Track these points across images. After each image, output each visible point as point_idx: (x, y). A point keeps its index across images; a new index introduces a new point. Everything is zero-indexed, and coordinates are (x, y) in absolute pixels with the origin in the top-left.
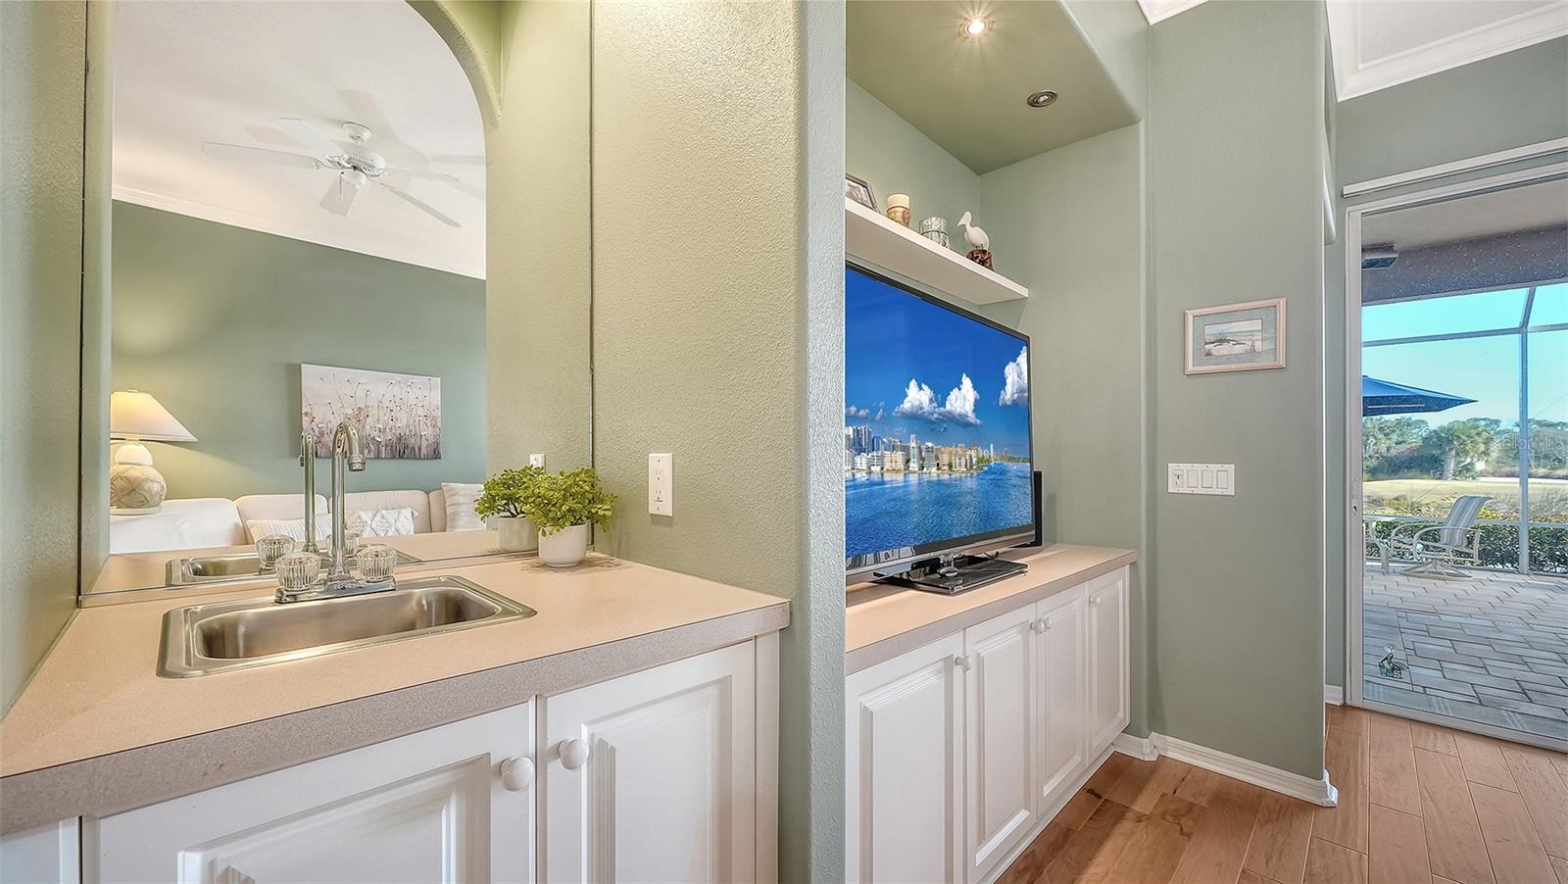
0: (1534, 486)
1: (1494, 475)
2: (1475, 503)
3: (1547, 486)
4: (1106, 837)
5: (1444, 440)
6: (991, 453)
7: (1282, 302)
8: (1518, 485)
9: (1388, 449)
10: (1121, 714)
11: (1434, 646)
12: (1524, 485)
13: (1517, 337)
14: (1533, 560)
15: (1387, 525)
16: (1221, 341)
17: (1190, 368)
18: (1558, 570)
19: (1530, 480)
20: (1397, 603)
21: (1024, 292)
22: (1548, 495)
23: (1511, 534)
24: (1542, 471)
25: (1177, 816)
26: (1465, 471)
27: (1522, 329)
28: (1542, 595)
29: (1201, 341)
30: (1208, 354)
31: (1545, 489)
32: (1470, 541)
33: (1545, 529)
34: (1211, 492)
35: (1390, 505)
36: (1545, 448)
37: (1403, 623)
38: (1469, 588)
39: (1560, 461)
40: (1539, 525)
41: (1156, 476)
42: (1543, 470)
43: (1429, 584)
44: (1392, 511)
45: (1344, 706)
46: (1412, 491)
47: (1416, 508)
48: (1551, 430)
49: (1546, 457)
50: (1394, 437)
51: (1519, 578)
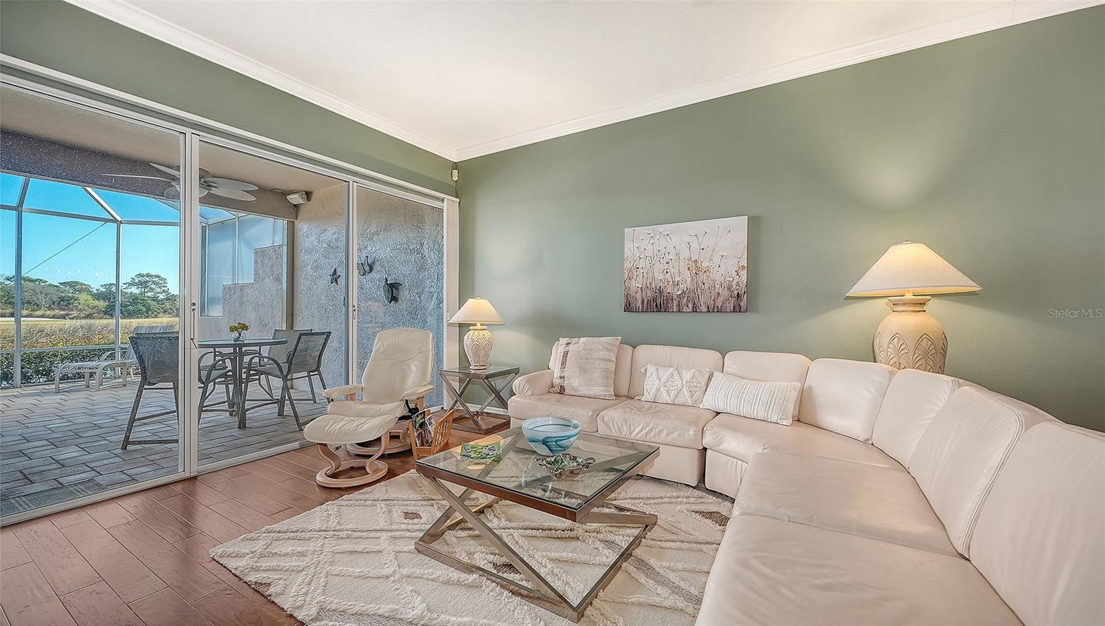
0: (24, 323)
3: (29, 323)
8: (14, 323)
12: (18, 322)
13: (15, 212)
14: (26, 379)
18: (41, 380)
19: (22, 319)
22: (30, 329)
23: (7, 359)
27: (19, 208)
28: (32, 400)
31: (28, 325)
33: (32, 353)
36: (27, 296)
39: (38, 305)
40: (28, 350)
42: (27, 312)
48: (32, 284)
49: (29, 302)
51: (14, 392)
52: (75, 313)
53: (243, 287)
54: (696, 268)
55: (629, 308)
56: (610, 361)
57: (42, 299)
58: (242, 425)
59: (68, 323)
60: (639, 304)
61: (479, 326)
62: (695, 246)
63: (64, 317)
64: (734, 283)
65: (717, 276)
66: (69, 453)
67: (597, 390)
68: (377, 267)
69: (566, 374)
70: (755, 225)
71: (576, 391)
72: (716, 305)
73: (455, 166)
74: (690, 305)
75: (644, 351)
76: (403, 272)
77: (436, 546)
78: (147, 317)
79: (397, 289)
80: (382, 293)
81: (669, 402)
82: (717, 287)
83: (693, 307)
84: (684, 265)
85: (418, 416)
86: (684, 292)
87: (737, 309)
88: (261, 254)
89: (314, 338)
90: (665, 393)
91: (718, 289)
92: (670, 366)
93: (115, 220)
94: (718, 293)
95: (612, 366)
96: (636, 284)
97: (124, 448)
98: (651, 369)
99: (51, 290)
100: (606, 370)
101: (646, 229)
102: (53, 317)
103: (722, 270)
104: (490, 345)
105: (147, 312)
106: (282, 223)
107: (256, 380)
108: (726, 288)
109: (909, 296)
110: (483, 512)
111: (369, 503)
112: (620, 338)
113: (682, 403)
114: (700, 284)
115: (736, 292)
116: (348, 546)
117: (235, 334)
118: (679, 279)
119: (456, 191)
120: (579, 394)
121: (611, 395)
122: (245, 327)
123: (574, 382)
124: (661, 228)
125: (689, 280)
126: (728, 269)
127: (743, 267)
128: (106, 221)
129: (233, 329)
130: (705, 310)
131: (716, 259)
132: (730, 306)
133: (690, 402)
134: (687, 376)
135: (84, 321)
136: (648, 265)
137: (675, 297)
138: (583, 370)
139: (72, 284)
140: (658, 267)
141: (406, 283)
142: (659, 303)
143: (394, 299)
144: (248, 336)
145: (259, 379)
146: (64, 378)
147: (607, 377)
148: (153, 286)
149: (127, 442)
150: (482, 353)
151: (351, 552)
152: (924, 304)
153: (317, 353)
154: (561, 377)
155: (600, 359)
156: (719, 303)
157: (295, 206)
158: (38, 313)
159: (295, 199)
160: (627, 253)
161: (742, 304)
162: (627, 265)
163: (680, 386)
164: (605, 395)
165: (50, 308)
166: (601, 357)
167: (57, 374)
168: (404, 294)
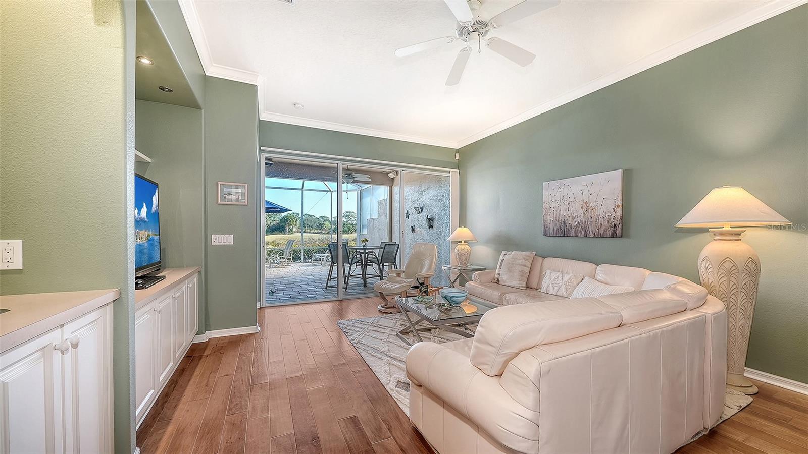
1: (298, 232)
2: (292, 242)
4: (196, 367)
5: (285, 220)
6: (150, 233)
7: (247, 185)
8: (301, 236)
9: (270, 223)
10: (196, 328)
11: (281, 287)
12: (303, 236)
13: (301, 191)
14: (305, 259)
15: (270, 252)
16: (229, 194)
17: (219, 202)
18: (308, 260)
20: (273, 277)
21: (149, 160)
23: (300, 251)
24: (308, 231)
25: (218, 351)
26: (291, 231)
27: (302, 189)
28: (305, 268)
29: (223, 193)
30: (225, 198)
31: (307, 237)
32: (291, 254)
33: (308, 249)
34: (226, 244)
35: (271, 244)
36: (309, 223)
37: (275, 282)
38: (290, 269)
39: (312, 228)
40: (306, 248)
41: (207, 239)
43: (281, 269)
44: (271, 246)
45: (261, 307)
46: (277, 239)
47: (278, 245)
48: (309, 218)
49: (309, 226)
50: (272, 218)
51: (301, 264)
52: (324, 231)
53: (374, 220)
54: (587, 207)
55: (545, 234)
56: (525, 266)
57: (313, 224)
58: (365, 285)
59: (321, 236)
60: (552, 231)
61: (463, 243)
62: (586, 192)
63: (319, 233)
64: (612, 217)
65: (600, 212)
66: (311, 288)
67: (515, 283)
68: (424, 209)
69: (501, 272)
70: (627, 177)
71: (504, 282)
72: (600, 232)
73: (457, 151)
74: (583, 232)
75: (548, 261)
76: (435, 211)
77: (404, 337)
78: (348, 234)
79: (432, 221)
80: (425, 224)
81: (554, 294)
82: (600, 220)
83: (585, 234)
84: (579, 205)
85: (423, 287)
86: (579, 223)
87: (614, 235)
88: (380, 203)
89: (392, 246)
90: (552, 288)
91: (601, 221)
92: (559, 272)
93: (330, 191)
94: (601, 224)
95: (527, 270)
96: (550, 218)
97: (326, 288)
98: (548, 272)
99: (316, 220)
100: (522, 272)
101: (556, 182)
102: (317, 233)
103: (604, 208)
104: (469, 254)
105: (348, 231)
106: (387, 188)
107: (371, 265)
108: (606, 221)
109: (727, 228)
110: (431, 330)
111: (391, 318)
112: (535, 253)
113: (561, 295)
114: (590, 218)
115: (613, 223)
116: (375, 329)
117: (363, 244)
118: (576, 215)
119: (458, 166)
120: (506, 284)
121: (523, 287)
122: (367, 240)
123: (504, 278)
124: (565, 181)
125: (582, 215)
126: (607, 207)
127: (618, 206)
128: (328, 191)
129: (363, 241)
130: (593, 236)
131: (600, 201)
132: (609, 233)
133: (565, 295)
134: (566, 278)
135: (326, 235)
136: (557, 206)
137: (573, 226)
138: (510, 271)
139: (323, 217)
140: (563, 207)
141: (436, 218)
142: (563, 231)
143: (431, 227)
144: (368, 245)
145: (373, 265)
146: (316, 260)
147: (522, 276)
148: (351, 218)
149: (327, 286)
150: (463, 258)
151: (376, 331)
152: (740, 234)
153: (394, 254)
154: (499, 274)
155: (519, 264)
156: (602, 231)
157: (392, 178)
158: (312, 231)
159: (391, 175)
160: (545, 198)
161: (617, 232)
162: (545, 206)
163: (560, 284)
164: (519, 286)
165: (316, 229)
166: (520, 263)
167: (313, 258)
168: (436, 224)
